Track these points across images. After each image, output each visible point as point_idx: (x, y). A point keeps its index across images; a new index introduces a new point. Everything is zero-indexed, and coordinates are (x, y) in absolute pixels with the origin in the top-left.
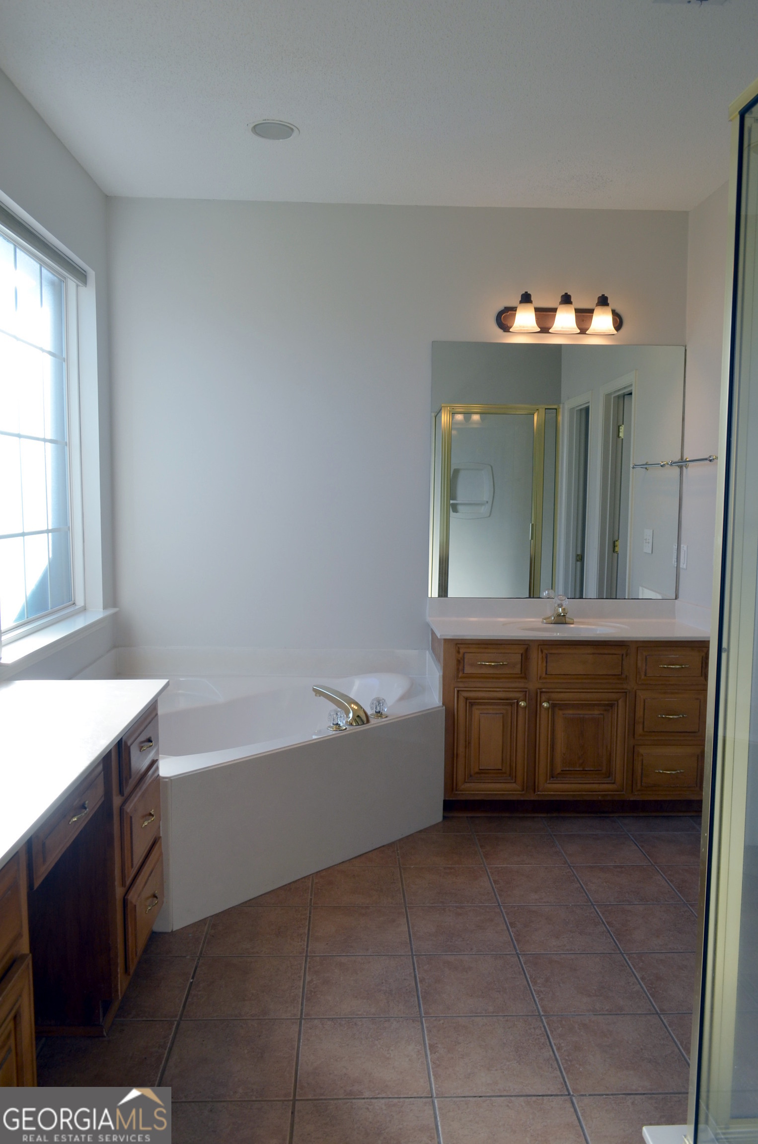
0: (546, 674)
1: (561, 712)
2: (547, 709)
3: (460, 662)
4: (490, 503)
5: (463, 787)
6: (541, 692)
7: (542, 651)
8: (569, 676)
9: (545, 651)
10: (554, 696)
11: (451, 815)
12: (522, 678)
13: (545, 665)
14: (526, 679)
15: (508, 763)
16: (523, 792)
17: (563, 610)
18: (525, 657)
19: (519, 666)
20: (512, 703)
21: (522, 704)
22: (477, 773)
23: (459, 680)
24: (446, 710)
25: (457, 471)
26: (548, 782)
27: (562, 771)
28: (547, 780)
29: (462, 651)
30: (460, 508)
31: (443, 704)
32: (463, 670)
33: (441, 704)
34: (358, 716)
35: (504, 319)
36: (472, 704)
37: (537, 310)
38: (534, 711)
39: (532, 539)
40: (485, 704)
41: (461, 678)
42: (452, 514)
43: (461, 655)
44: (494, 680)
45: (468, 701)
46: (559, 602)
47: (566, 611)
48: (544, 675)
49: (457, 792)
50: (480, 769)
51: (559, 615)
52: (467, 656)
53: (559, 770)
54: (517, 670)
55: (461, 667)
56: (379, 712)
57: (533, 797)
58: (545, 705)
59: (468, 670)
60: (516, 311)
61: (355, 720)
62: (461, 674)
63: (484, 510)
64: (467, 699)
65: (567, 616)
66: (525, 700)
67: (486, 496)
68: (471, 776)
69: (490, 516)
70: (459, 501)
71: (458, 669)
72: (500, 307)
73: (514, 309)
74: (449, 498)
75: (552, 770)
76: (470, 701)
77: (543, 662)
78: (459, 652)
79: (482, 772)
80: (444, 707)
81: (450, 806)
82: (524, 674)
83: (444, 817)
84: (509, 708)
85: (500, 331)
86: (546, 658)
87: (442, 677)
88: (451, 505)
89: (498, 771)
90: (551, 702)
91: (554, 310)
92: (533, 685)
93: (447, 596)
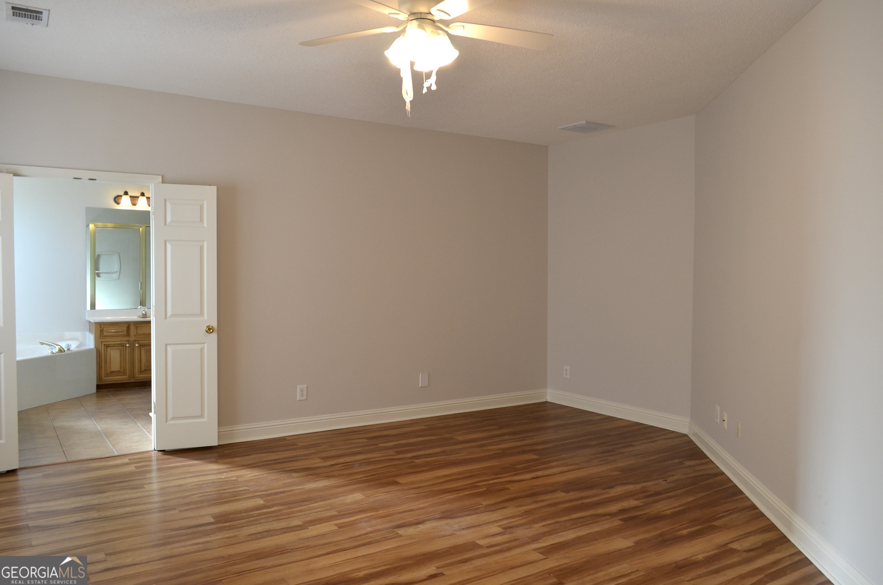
0: (137, 334)
1: (143, 348)
2: (138, 347)
3: (102, 331)
4: (119, 272)
5: (104, 378)
6: (135, 341)
7: (135, 326)
8: (146, 335)
9: (136, 326)
10: (140, 342)
11: (99, 390)
12: (127, 336)
13: (136, 331)
14: (129, 336)
15: (123, 368)
16: (129, 379)
17: (145, 312)
18: (128, 328)
19: (126, 332)
20: (123, 345)
21: (127, 345)
22: (110, 373)
23: (101, 338)
24: (96, 350)
25: (99, 256)
26: (139, 374)
27: (145, 369)
28: (138, 373)
29: (102, 327)
30: (101, 275)
31: (95, 347)
32: (103, 334)
33: (94, 347)
34: (61, 350)
35: (117, 199)
36: (107, 347)
37: (131, 197)
38: (133, 348)
39: (141, 289)
40: (113, 346)
41: (103, 337)
42: (97, 278)
43: (102, 328)
44: (116, 337)
45: (105, 346)
46: (144, 309)
47: (146, 313)
48: (136, 334)
49: (102, 381)
50: (111, 371)
51: (143, 314)
52: (104, 328)
53: (143, 369)
54: (125, 333)
55: (102, 333)
56: (69, 349)
57: (133, 381)
58: (137, 345)
59: (105, 334)
60: (122, 197)
61: (60, 351)
62: (102, 336)
63: (116, 276)
64: (105, 345)
65: (147, 315)
66: (129, 344)
67: (116, 268)
68: (107, 374)
69: (119, 278)
70: (101, 271)
71: (101, 334)
72: (116, 195)
73: (121, 196)
74: (95, 269)
75: (141, 369)
76: (107, 345)
77: (135, 329)
78: (101, 327)
79: (112, 372)
80: (95, 349)
81: (99, 387)
82: (128, 334)
83: (97, 392)
84: (122, 347)
85: (116, 204)
86: (137, 328)
87: (94, 337)
88: (96, 273)
89: (119, 371)
90: (139, 344)
91: (138, 197)
92: (132, 339)
93: (95, 309)
